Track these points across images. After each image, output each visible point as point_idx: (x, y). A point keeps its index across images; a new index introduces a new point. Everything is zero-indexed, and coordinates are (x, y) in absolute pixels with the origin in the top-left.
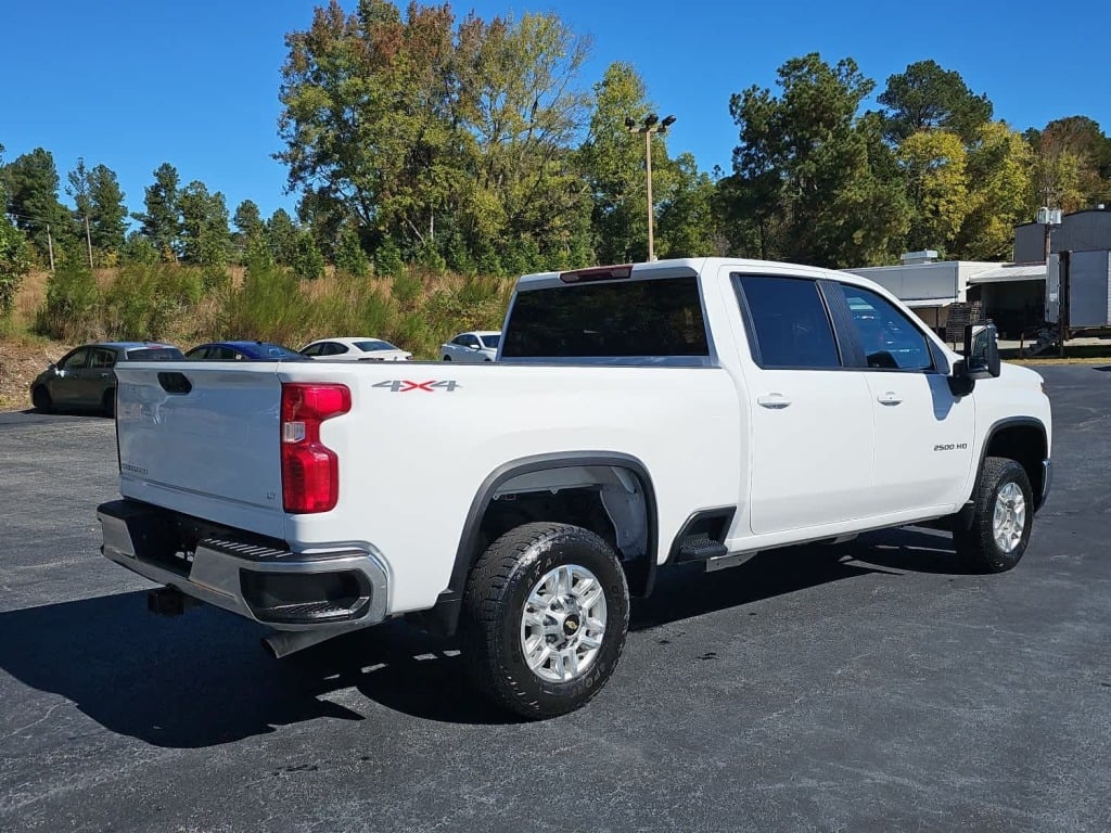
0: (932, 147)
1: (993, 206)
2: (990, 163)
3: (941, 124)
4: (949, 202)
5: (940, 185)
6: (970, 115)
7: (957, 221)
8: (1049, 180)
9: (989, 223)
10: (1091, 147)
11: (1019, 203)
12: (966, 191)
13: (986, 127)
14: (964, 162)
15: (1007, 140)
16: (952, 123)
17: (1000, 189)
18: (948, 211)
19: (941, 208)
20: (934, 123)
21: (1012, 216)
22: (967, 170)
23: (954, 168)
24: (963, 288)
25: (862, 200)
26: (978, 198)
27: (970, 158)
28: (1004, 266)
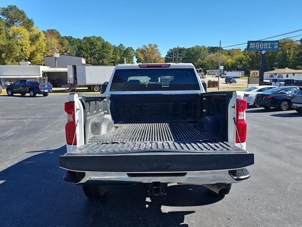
0: (19, 31)
1: (38, 50)
2: (36, 38)
3: (20, 25)
4: (26, 48)
5: (23, 43)
6: (28, 24)
7: (28, 54)
8: (50, 45)
9: (37, 55)
10: (58, 38)
11: (44, 51)
12: (30, 45)
13: (33, 28)
14: (29, 37)
15: (40, 33)
16: (23, 25)
17: (39, 46)
18: (25, 50)
19: (23, 49)
20: (18, 24)
21: (42, 54)
22: (30, 40)
23: (26, 38)
24: (41, 73)
25: (4, 44)
26: (34, 48)
27: (30, 36)
28: (49, 68)
